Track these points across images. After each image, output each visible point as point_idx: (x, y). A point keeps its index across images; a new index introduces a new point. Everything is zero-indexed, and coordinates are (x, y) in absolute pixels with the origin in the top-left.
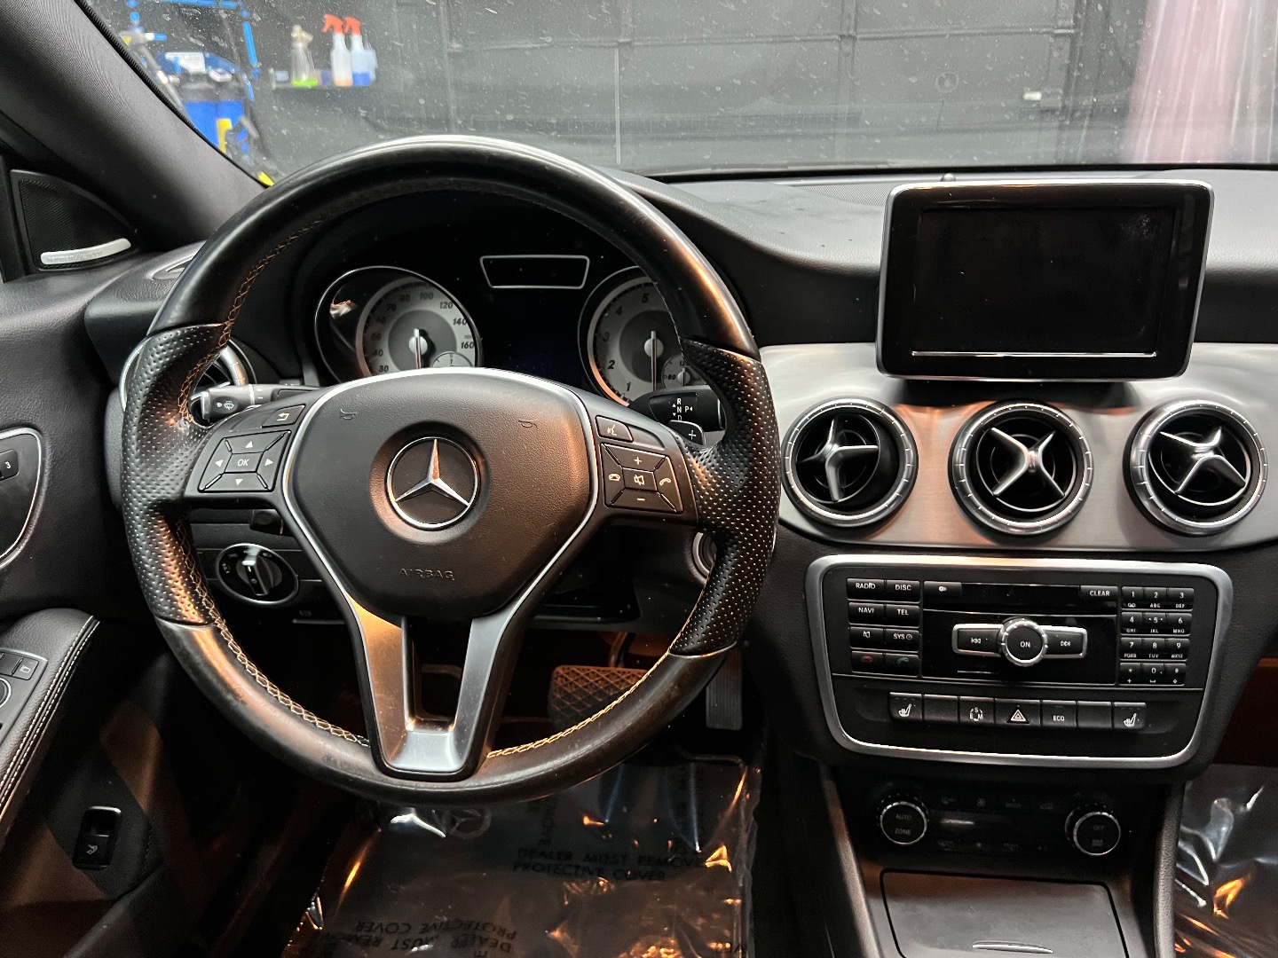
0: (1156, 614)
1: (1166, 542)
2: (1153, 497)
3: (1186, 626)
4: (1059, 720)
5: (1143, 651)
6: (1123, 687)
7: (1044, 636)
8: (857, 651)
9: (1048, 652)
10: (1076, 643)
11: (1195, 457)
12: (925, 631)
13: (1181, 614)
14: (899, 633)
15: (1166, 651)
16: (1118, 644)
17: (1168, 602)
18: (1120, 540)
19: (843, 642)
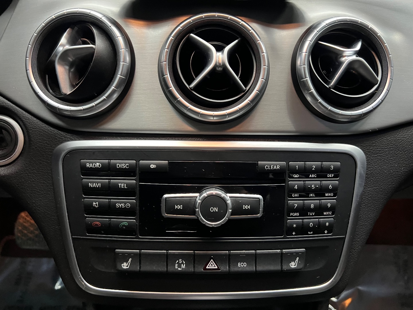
0: (313, 183)
1: (321, 127)
2: (313, 90)
3: (334, 191)
4: (242, 266)
5: (304, 211)
6: (289, 238)
7: (229, 202)
8: (90, 219)
10: (255, 206)
14: (121, 203)
16: (286, 206)
17: (322, 173)
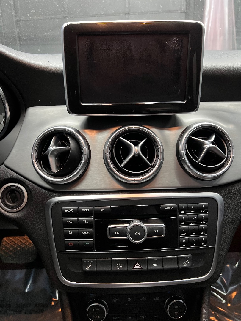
0: (193, 215)
1: (195, 184)
2: (189, 164)
3: (206, 219)
4: (155, 266)
5: (189, 232)
6: (182, 248)
7: (146, 229)
8: (67, 241)
9: (148, 236)
10: (161, 230)
11: (205, 146)
12: (96, 230)
13: (203, 215)
15: (198, 231)
16: (178, 230)
17: (198, 210)
18: (176, 183)
19: (61, 236)
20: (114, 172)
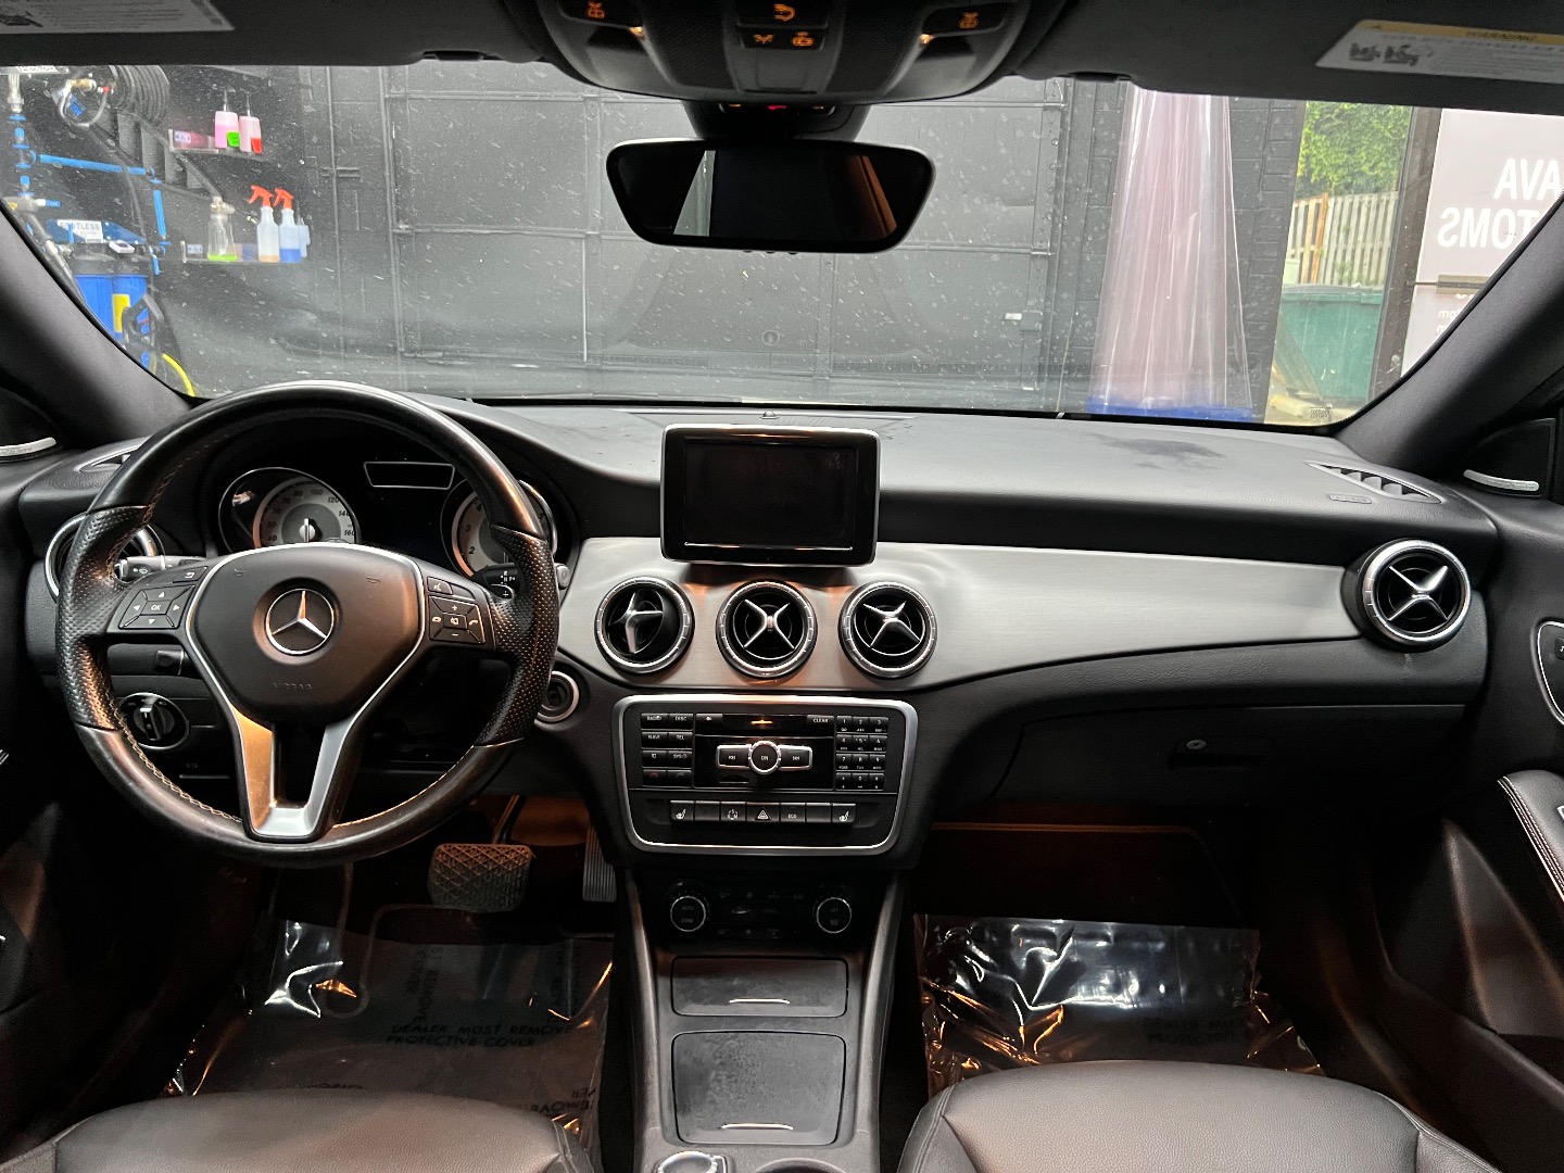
0: (861, 737)
1: (867, 684)
3: (883, 745)
4: (792, 818)
5: (852, 764)
6: (839, 792)
7: (779, 753)
8: (647, 770)
9: (781, 764)
10: (804, 758)
12: (697, 752)
13: (878, 736)
14: (677, 753)
15: (868, 764)
16: (835, 760)
17: (870, 727)
18: (837, 681)
19: (637, 761)
20: (731, 657)
